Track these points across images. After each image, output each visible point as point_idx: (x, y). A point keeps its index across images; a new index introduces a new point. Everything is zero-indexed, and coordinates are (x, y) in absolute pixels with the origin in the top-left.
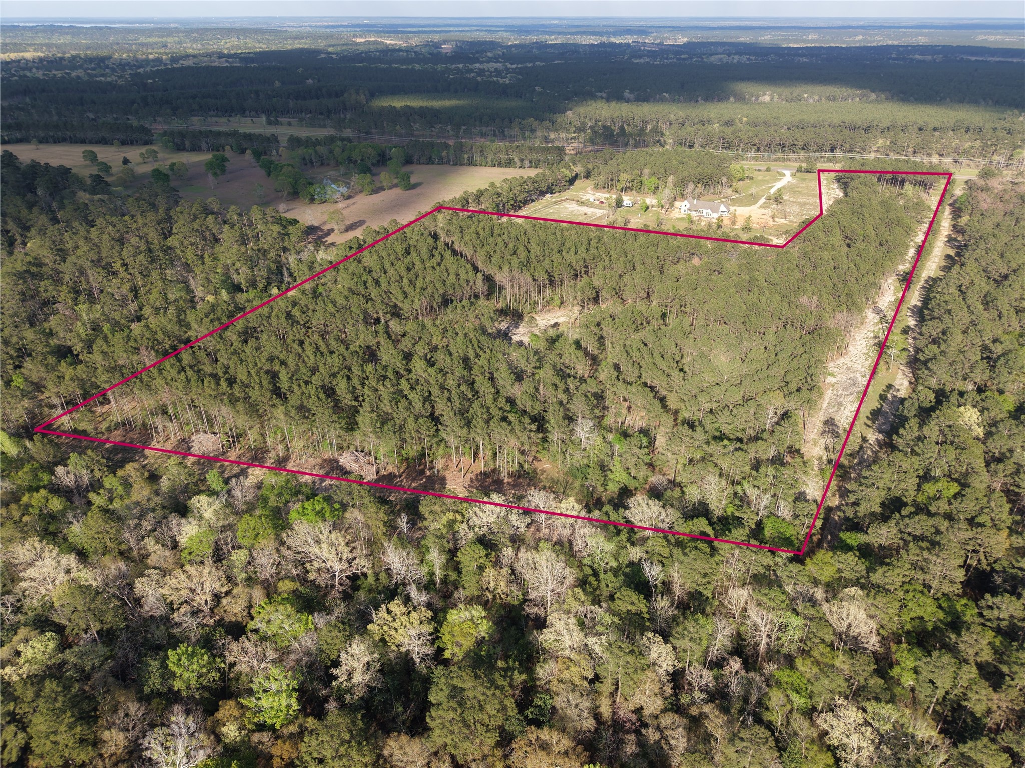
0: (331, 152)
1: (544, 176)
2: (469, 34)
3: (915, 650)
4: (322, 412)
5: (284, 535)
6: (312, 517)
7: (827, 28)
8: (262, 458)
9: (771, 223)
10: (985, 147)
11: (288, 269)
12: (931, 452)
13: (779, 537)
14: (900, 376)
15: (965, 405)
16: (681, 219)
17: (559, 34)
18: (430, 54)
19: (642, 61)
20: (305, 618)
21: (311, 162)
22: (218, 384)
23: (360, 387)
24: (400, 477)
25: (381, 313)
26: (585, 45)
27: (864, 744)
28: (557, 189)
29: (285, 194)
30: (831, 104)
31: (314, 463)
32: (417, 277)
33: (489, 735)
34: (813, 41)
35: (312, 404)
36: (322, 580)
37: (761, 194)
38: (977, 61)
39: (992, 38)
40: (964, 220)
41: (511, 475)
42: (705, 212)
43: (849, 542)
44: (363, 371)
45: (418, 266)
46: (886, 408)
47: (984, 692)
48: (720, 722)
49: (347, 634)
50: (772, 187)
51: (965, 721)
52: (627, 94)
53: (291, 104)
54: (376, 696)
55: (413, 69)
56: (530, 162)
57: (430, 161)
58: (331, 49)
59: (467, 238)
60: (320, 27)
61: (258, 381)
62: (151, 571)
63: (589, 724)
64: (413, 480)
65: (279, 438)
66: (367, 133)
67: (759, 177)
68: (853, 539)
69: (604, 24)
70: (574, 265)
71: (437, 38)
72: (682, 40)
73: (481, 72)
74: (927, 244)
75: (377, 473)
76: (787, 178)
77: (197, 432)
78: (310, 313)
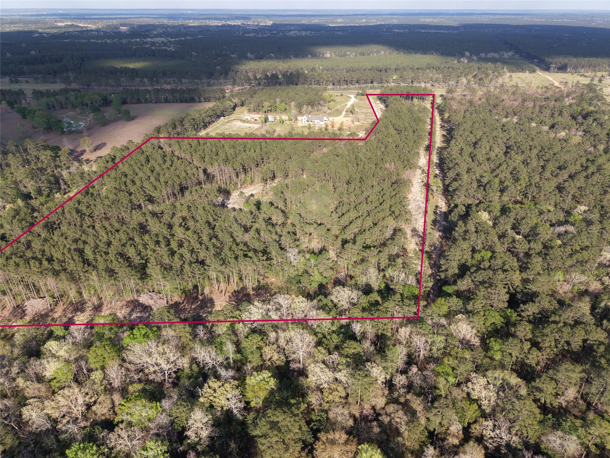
0: (67, 99)
1: (218, 106)
2: (136, 20)
3: (498, 340)
4: (122, 271)
5: (124, 355)
6: (141, 339)
7: (346, 15)
8: (82, 308)
9: (353, 125)
10: (445, 77)
11: (62, 179)
12: (473, 237)
13: (412, 296)
14: (440, 200)
15: (480, 210)
16: (304, 127)
17: (195, 19)
18: (114, 33)
19: (250, 35)
20: (155, 405)
21: (54, 107)
22: (41, 263)
23: (144, 250)
24: (183, 303)
25: (141, 201)
26: (213, 26)
27: (492, 394)
28: (227, 113)
29: (42, 130)
30: (363, 57)
31: (121, 305)
32: (159, 174)
33: (297, 445)
34: (340, 23)
35: (115, 266)
36: (159, 378)
37: (342, 109)
38: (425, 32)
39: (428, 20)
40: (446, 115)
41: (253, 289)
42: (316, 121)
43: (448, 291)
44: (143, 240)
45: (158, 169)
46: (438, 218)
47: (535, 353)
48: (418, 402)
49: (190, 407)
50: (347, 105)
51: (527, 370)
52: (249, 55)
53: (26, 68)
54: (216, 441)
55: (106, 42)
56: (205, 98)
57: (139, 102)
58: (40, 30)
59: (184, 148)
60: (26, 15)
61: (70, 257)
62: (31, 400)
63: (351, 423)
64: (192, 304)
65: (92, 292)
66: (88, 85)
67: (338, 99)
68: (449, 289)
69: (221, 13)
70: (255, 158)
71: (115, 22)
72: (270, 23)
73: (153, 44)
74: (433, 129)
75: (167, 303)
76: (353, 100)
77: (28, 299)
78: (93, 207)
